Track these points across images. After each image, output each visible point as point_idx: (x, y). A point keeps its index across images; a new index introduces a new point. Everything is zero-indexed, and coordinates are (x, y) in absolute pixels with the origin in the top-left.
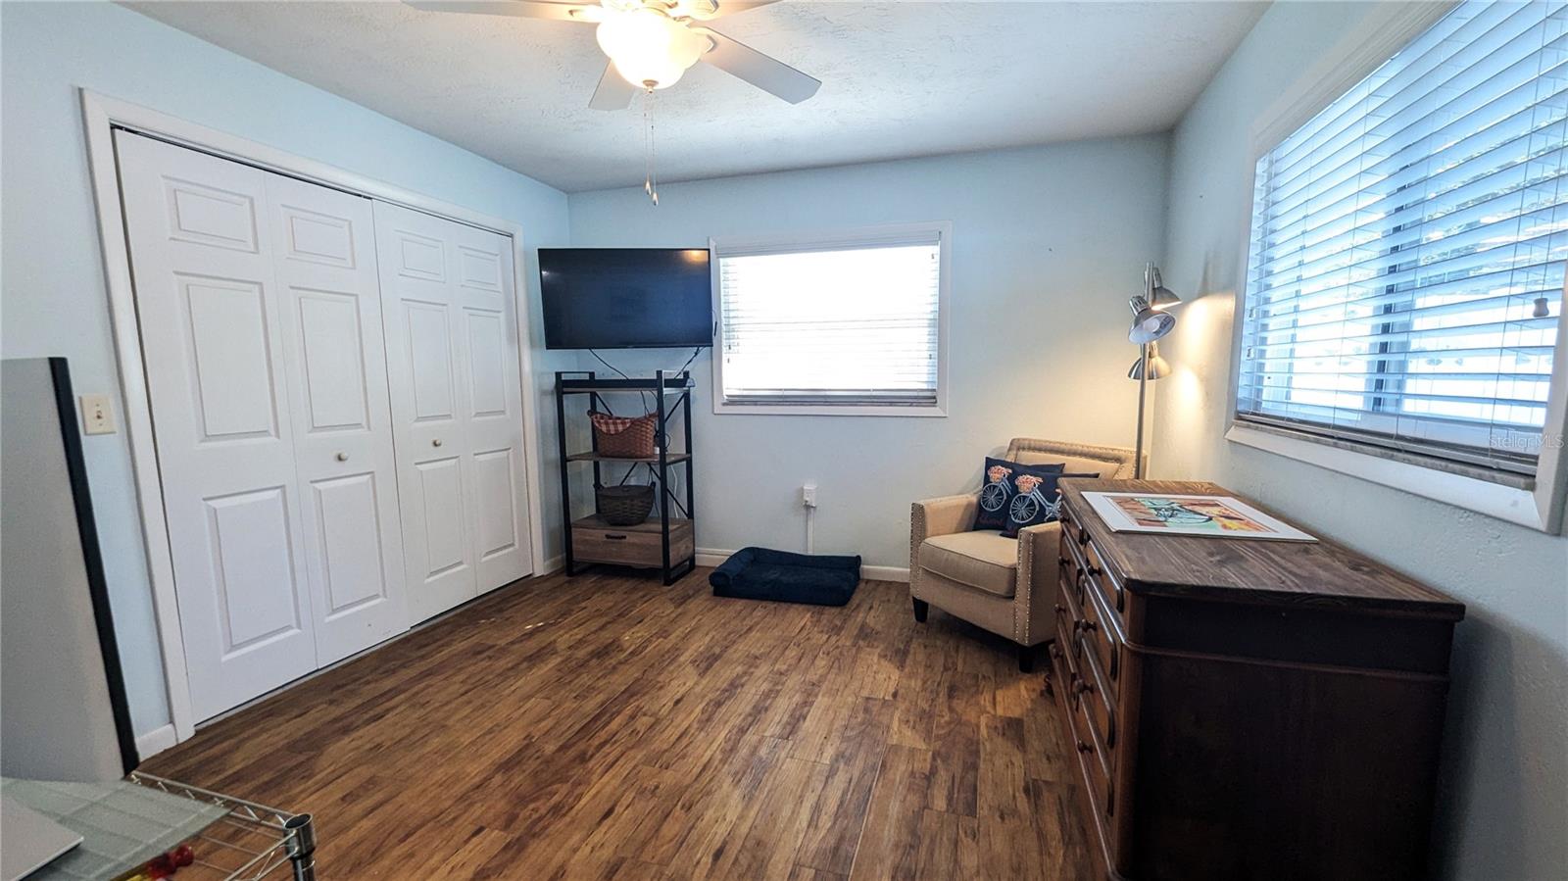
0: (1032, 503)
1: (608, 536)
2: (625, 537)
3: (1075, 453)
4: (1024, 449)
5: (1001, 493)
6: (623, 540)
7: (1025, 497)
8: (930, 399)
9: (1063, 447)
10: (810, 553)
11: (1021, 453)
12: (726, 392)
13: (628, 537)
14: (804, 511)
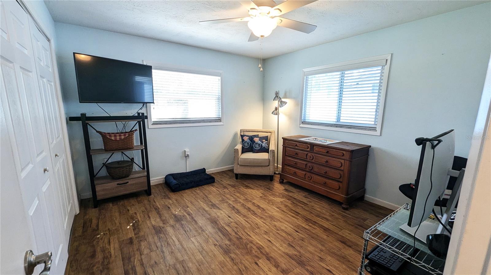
0: (259, 144)
1: (118, 184)
2: (128, 182)
3: (259, 132)
4: (245, 132)
5: (248, 143)
6: (128, 184)
7: (257, 143)
8: (219, 120)
9: (256, 130)
10: (188, 171)
11: (244, 132)
12: (153, 120)
13: (129, 182)
14: (185, 158)
